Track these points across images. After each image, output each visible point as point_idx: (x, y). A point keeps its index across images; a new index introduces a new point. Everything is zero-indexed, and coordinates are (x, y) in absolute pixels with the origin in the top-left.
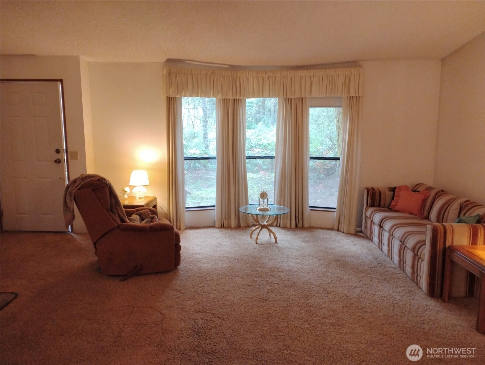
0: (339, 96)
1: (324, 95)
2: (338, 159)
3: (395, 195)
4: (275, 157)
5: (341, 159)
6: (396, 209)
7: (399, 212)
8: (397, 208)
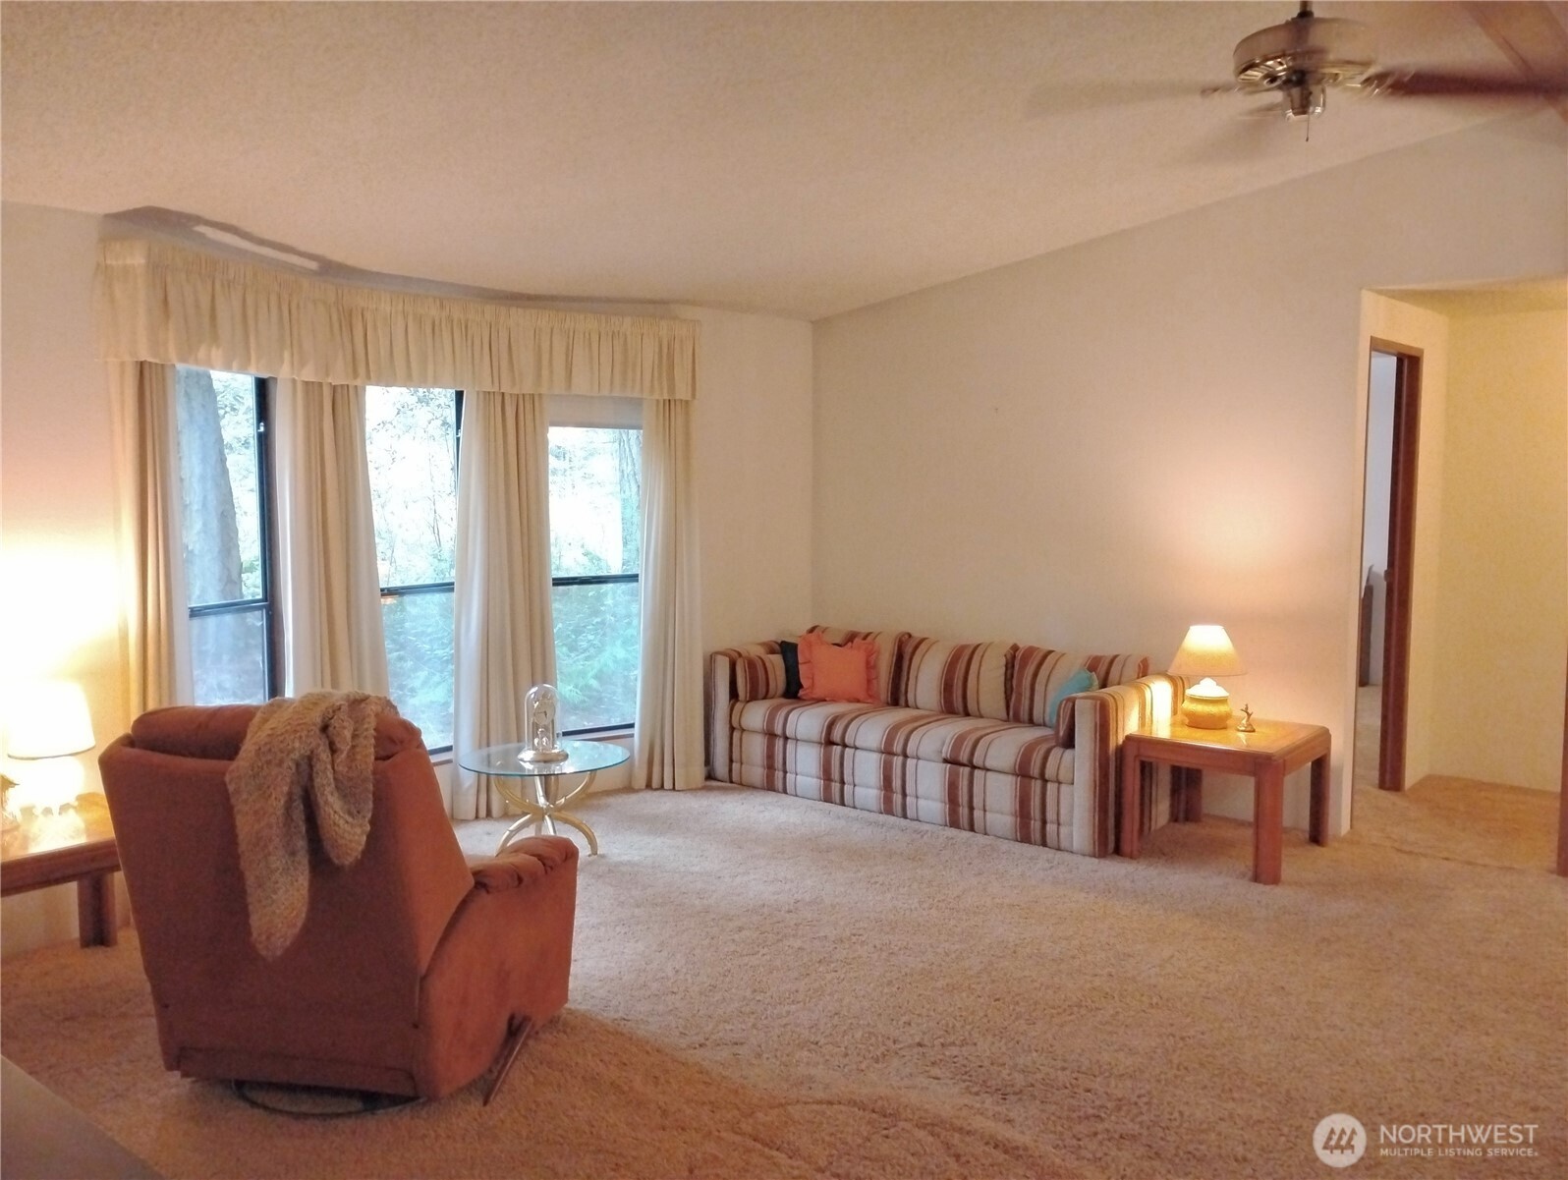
0: (636, 395)
1: (605, 392)
2: (634, 578)
3: (800, 661)
4: (455, 586)
5: (642, 578)
6: (814, 696)
7: (825, 700)
8: (818, 693)
